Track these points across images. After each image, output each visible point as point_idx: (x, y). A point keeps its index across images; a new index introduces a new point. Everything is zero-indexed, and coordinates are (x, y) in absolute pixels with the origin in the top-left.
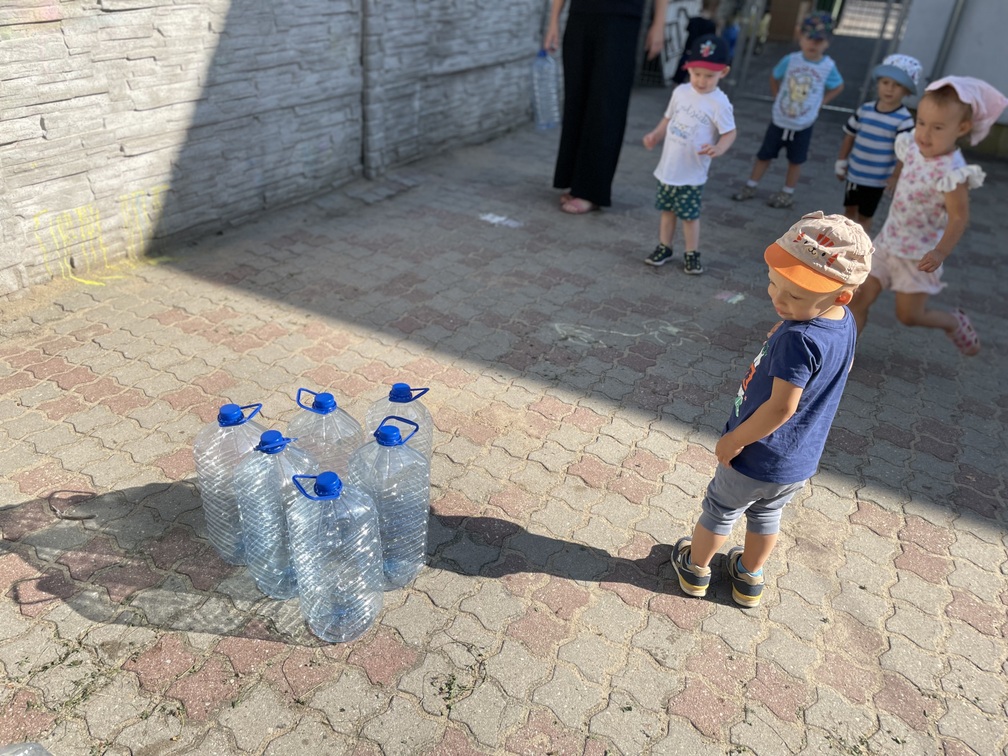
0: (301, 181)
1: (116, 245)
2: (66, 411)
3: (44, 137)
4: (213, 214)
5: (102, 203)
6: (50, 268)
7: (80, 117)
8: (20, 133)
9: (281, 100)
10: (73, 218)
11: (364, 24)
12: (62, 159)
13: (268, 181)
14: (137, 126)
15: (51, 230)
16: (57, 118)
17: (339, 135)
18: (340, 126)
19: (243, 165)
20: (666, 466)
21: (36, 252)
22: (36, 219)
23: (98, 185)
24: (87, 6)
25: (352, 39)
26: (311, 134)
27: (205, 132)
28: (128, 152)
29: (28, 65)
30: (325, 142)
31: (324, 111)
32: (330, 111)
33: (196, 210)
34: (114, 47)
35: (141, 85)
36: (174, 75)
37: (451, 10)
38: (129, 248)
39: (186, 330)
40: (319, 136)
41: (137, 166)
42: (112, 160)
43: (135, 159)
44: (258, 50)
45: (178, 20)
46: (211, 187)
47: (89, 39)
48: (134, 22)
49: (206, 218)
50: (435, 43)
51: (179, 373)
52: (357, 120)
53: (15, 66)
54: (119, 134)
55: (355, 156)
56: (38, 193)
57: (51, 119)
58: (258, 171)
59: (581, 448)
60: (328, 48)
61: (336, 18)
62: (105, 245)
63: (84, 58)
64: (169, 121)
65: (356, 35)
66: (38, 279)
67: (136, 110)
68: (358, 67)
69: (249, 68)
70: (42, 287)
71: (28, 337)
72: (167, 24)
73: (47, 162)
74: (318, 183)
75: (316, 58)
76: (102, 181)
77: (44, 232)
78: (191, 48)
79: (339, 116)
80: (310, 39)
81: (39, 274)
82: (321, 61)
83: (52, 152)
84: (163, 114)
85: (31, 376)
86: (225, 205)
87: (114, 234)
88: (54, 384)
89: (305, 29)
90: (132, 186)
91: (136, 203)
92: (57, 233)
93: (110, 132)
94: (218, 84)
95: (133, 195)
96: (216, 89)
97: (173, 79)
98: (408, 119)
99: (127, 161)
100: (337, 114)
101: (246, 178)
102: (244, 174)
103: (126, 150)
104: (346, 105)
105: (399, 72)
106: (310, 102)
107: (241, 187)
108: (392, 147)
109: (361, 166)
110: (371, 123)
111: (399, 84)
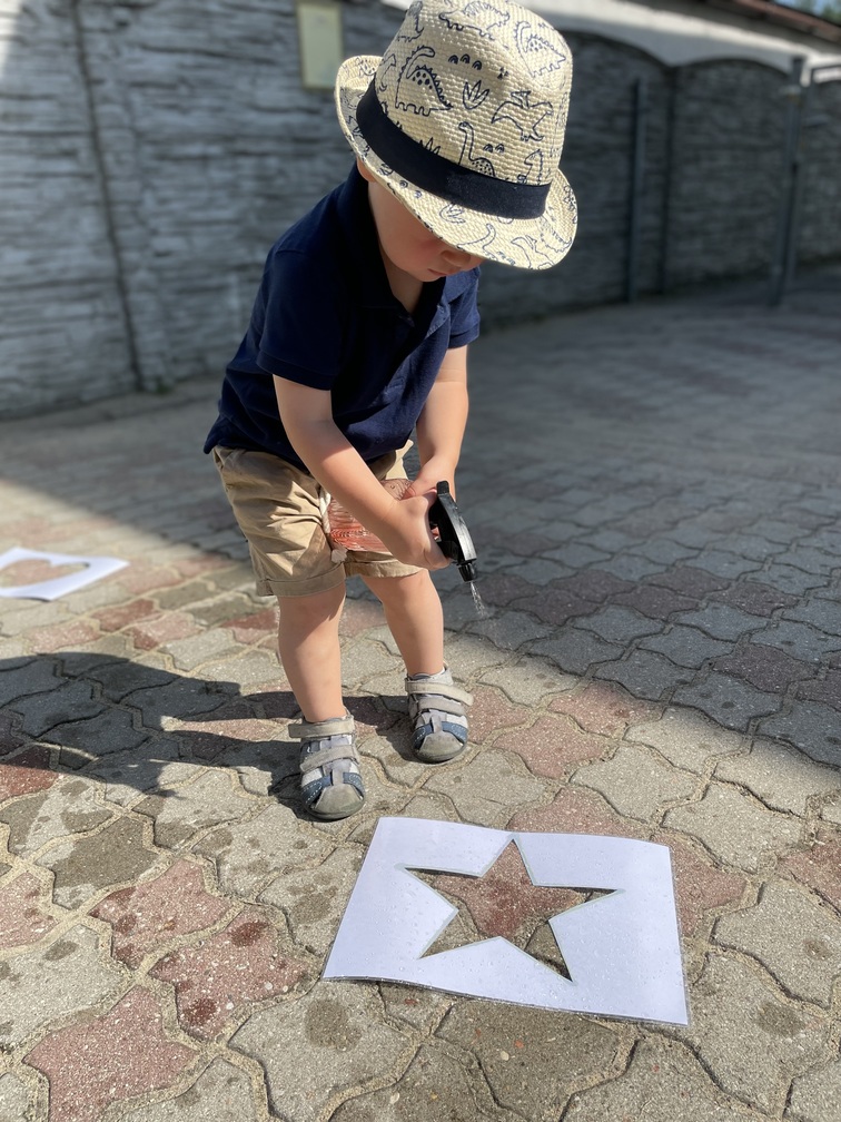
11: (105, 189)
17: (84, 333)
18: (86, 321)
25: (90, 210)
30: (57, 340)
31: (51, 298)
37: (280, 181)
40: (44, 332)
50: (253, 221)
52: (114, 315)
55: (120, 363)
60: (44, 217)
61: (52, 180)
65: (95, 204)
68: (107, 246)
74: (51, 395)
75: (18, 229)
79: (83, 309)
82: (30, 233)
98: (220, 321)
100: (76, 304)
104: (92, 296)
105: (187, 257)
106: (15, 285)
108: (192, 354)
109: (133, 377)
110: (137, 317)
111: (193, 274)
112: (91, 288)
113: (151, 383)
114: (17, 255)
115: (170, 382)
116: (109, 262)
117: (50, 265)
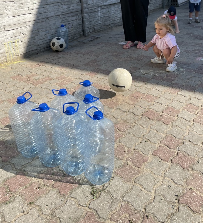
1: (3, 58)
4: (35, 48)
9: (55, 13)
14: (9, 22)
17: (75, 23)
19: (44, 33)
20: (179, 112)
26: (66, 23)
27: (31, 23)
28: (6, 30)
30: (70, 26)
31: (70, 16)
32: (71, 16)
33: (29, 47)
35: (10, 9)
36: (21, 6)
38: (7, 59)
40: (68, 24)
41: (9, 34)
42: (1, 32)
43: (9, 32)
46: (34, 40)
49: (33, 49)
51: (15, 92)
52: (80, 19)
54: (3, 24)
55: (81, 30)
58: (49, 35)
59: (148, 107)
64: (19, 20)
67: (8, 17)
68: (80, 3)
69: (45, 4)
75: (66, 1)
82: (68, 2)
84: (18, 18)
86: (38, 45)
87: (2, 55)
90: (8, 40)
91: (9, 45)
93: (0, 23)
94: (35, 9)
95: (8, 43)
97: (20, 8)
98: (97, 19)
99: (6, 32)
100: (74, 17)
101: (45, 37)
102: (44, 36)
103: (5, 29)
104: (77, 15)
105: (93, 4)
106: (65, 14)
107: (44, 40)
108: (92, 27)
109: (83, 33)
110: (85, 19)
111: (93, 8)
112: (76, 13)
113: (87, 34)
114: (65, 7)
115: (90, 34)
116: (80, 7)
117: (70, 8)
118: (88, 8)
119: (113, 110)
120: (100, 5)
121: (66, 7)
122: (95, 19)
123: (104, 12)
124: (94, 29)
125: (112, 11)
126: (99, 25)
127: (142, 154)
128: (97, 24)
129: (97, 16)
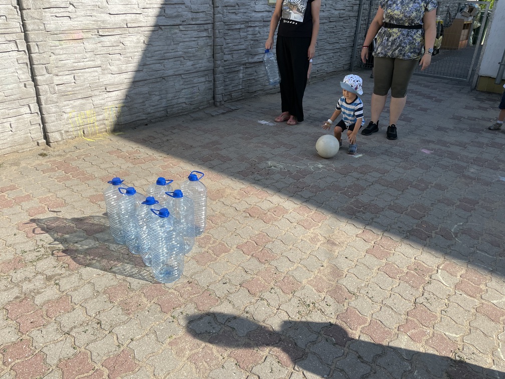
0: (184, 105)
1: (102, 126)
2: (64, 180)
3: (75, 83)
4: (144, 117)
5: (97, 109)
6: (75, 133)
7: (89, 76)
8: (65, 81)
9: (175, 71)
10: (85, 114)
11: (214, 41)
12: (81, 91)
13: (169, 105)
14: (113, 80)
15: (76, 119)
16: (80, 76)
17: (203, 87)
18: (203, 83)
19: (158, 98)
21: (70, 127)
22: (70, 114)
23: (95, 102)
24: (93, 34)
25: (209, 47)
26: (189, 86)
27: (141, 83)
29: (69, 55)
30: (196, 90)
31: (196, 77)
32: (198, 77)
33: (136, 114)
34: (104, 49)
35: (114, 64)
38: (107, 128)
39: (118, 157)
40: (192, 87)
41: (112, 96)
42: (102, 93)
43: (111, 93)
44: (165, 51)
45: (131, 39)
46: (143, 106)
47: (94, 46)
48: (112, 40)
49: (141, 118)
50: (250, 49)
51: (109, 170)
53: (64, 55)
54: (105, 83)
55: (210, 97)
56: (71, 104)
57: (78, 76)
58: (164, 100)
59: (254, 204)
60: (197, 51)
61: (201, 39)
62: (98, 126)
63: (92, 53)
64: (125, 79)
65: (211, 46)
66: (70, 137)
67: (112, 74)
68: (212, 59)
69: (161, 58)
70: (71, 140)
71: (61, 157)
72: (126, 41)
73: (75, 92)
74: (193, 107)
75: (192, 55)
76: (97, 101)
77: (73, 119)
78: (136, 50)
80: (189, 47)
81: (70, 135)
82: (194, 56)
83: (78, 88)
84: (124, 76)
85: (57, 169)
86: (149, 113)
87: (101, 122)
88: (64, 172)
89: (186, 43)
90: (109, 104)
91: (111, 110)
92: (78, 120)
93: (101, 82)
94: (147, 65)
95: (110, 107)
96: (146, 66)
97: (128, 62)
98: (237, 82)
99: (108, 93)
100: (202, 78)
101: (158, 103)
102: (158, 101)
103: (107, 89)
104: (206, 75)
105: (232, 61)
106: (188, 72)
107: (156, 107)
108: (229, 93)
109: (213, 101)
110: (218, 82)
111: (232, 67)
112: (206, 73)
113: (218, 104)
114: (189, 63)
115: (223, 103)
116: (212, 64)
117: (197, 66)
118: (223, 67)
119: (214, 203)
120: (244, 62)
121: (191, 63)
122: (233, 82)
123: (248, 73)
124: (231, 96)
125: (262, 72)
126: (240, 91)
127: (227, 246)
128: (235, 89)
129: (236, 77)
